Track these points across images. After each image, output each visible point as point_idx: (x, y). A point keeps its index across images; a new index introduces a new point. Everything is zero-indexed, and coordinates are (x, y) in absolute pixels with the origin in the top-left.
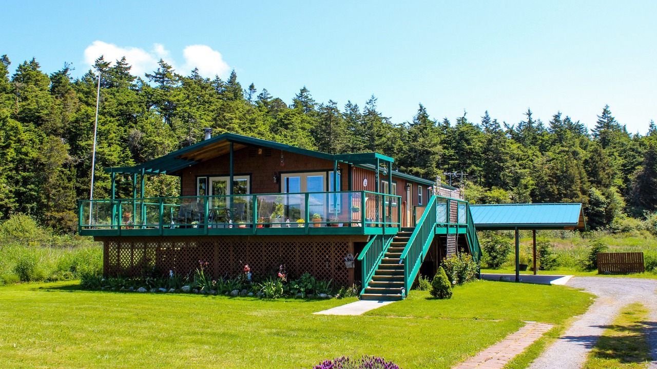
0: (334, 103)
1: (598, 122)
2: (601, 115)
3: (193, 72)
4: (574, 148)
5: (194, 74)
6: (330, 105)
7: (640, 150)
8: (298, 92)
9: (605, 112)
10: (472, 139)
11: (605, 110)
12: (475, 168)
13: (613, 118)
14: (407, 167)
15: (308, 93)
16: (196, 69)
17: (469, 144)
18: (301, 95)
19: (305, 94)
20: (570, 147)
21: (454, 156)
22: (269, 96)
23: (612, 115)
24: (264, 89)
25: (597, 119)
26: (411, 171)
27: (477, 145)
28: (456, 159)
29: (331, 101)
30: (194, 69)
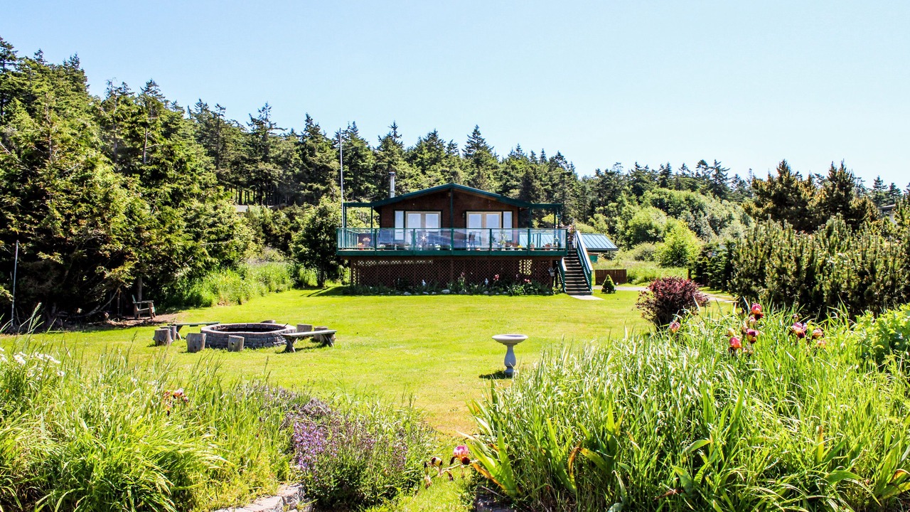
0: (221, 109)
1: (468, 143)
2: (471, 135)
3: (36, 54)
4: (454, 169)
5: (38, 57)
6: (217, 111)
7: (512, 173)
8: (144, 86)
9: (476, 132)
10: (366, 155)
11: (476, 131)
12: (370, 186)
13: (483, 140)
14: (306, 183)
15: (157, 88)
16: (40, 51)
17: (363, 161)
18: (148, 90)
19: (153, 88)
20: (450, 167)
21: (349, 172)
22: (129, 91)
23: (482, 136)
24: (123, 83)
25: (467, 139)
26: (311, 187)
27: (370, 161)
28: (351, 176)
29: (218, 105)
30: (37, 51)
